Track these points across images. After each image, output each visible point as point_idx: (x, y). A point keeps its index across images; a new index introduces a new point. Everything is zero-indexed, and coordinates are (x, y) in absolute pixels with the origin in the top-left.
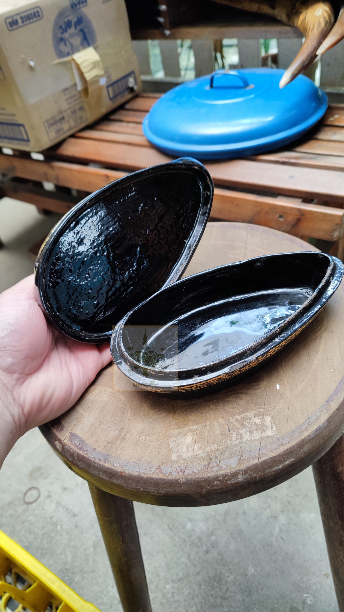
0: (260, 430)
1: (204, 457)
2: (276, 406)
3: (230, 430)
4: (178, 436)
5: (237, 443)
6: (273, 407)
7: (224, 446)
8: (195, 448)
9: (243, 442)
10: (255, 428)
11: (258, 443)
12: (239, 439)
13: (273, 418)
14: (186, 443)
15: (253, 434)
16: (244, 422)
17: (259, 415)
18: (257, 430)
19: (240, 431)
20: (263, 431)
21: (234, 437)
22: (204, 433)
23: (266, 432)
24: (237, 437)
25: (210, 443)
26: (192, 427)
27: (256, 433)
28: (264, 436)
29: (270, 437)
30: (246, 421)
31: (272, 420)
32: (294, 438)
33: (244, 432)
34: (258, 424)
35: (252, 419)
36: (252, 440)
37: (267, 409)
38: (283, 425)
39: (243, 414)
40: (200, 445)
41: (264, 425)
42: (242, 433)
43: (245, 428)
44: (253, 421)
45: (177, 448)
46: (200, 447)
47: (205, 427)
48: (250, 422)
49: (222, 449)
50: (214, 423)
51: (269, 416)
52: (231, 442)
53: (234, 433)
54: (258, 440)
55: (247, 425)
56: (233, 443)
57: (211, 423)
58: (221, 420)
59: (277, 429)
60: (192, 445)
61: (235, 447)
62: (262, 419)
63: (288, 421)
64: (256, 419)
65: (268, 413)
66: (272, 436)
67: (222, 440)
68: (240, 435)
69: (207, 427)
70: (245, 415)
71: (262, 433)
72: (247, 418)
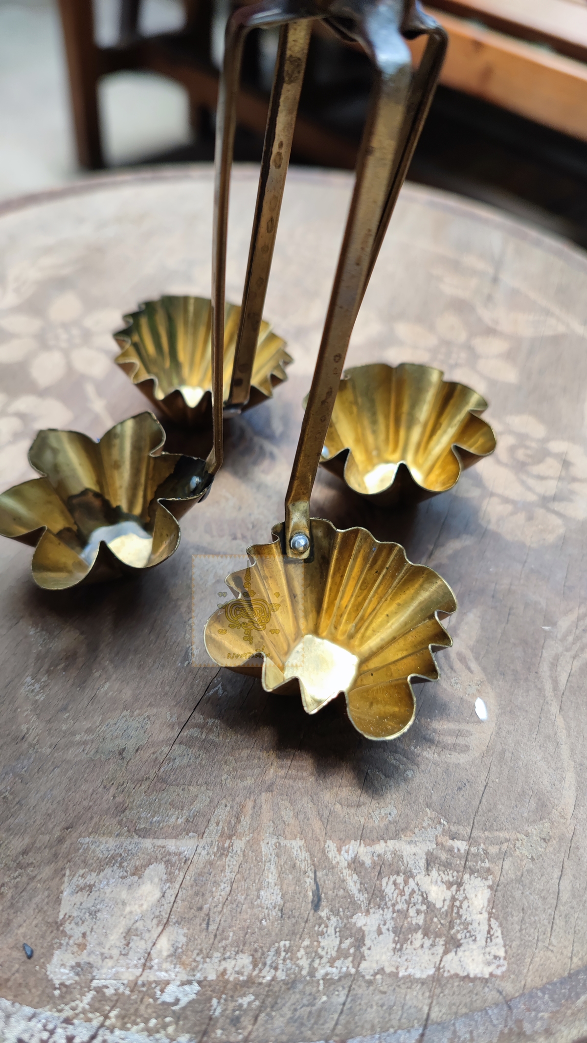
0: (438, 935)
1: (184, 1002)
2: (518, 844)
3: (319, 899)
4: (108, 871)
5: (334, 972)
6: (506, 845)
7: (281, 975)
8: (158, 946)
9: (363, 976)
10: (421, 922)
11: (420, 997)
12: (346, 958)
13: (499, 894)
14: (128, 909)
15: (409, 947)
16: (384, 881)
17: (447, 866)
18: (426, 934)
19: (360, 920)
20: (453, 944)
21: (330, 943)
22: (216, 884)
23: (460, 953)
24: (344, 946)
25: (226, 939)
26: (172, 845)
27: (422, 946)
28: (452, 972)
29: (474, 980)
30: (392, 879)
31: (493, 902)
33: (375, 928)
34: (434, 905)
35: (417, 878)
36: (401, 975)
37: (479, 845)
38: (535, 941)
39: (384, 844)
40: (183, 940)
41: (460, 917)
42: (366, 933)
43: (383, 910)
44: (418, 885)
45: (86, 923)
46: (180, 950)
47: (227, 856)
48: (406, 889)
49: (269, 984)
50: (264, 849)
51: (486, 879)
52: (313, 961)
53: (334, 920)
54: (423, 982)
55: (391, 896)
56: (320, 967)
57: (253, 845)
58: (296, 846)
59: (506, 952)
60: (150, 927)
61: (325, 994)
62: (455, 887)
63: (555, 926)
64: (431, 882)
65: (483, 865)
66: (485, 981)
67: (279, 943)
68: (357, 940)
69: (232, 862)
70: (391, 848)
71: (446, 952)
72: (399, 867)
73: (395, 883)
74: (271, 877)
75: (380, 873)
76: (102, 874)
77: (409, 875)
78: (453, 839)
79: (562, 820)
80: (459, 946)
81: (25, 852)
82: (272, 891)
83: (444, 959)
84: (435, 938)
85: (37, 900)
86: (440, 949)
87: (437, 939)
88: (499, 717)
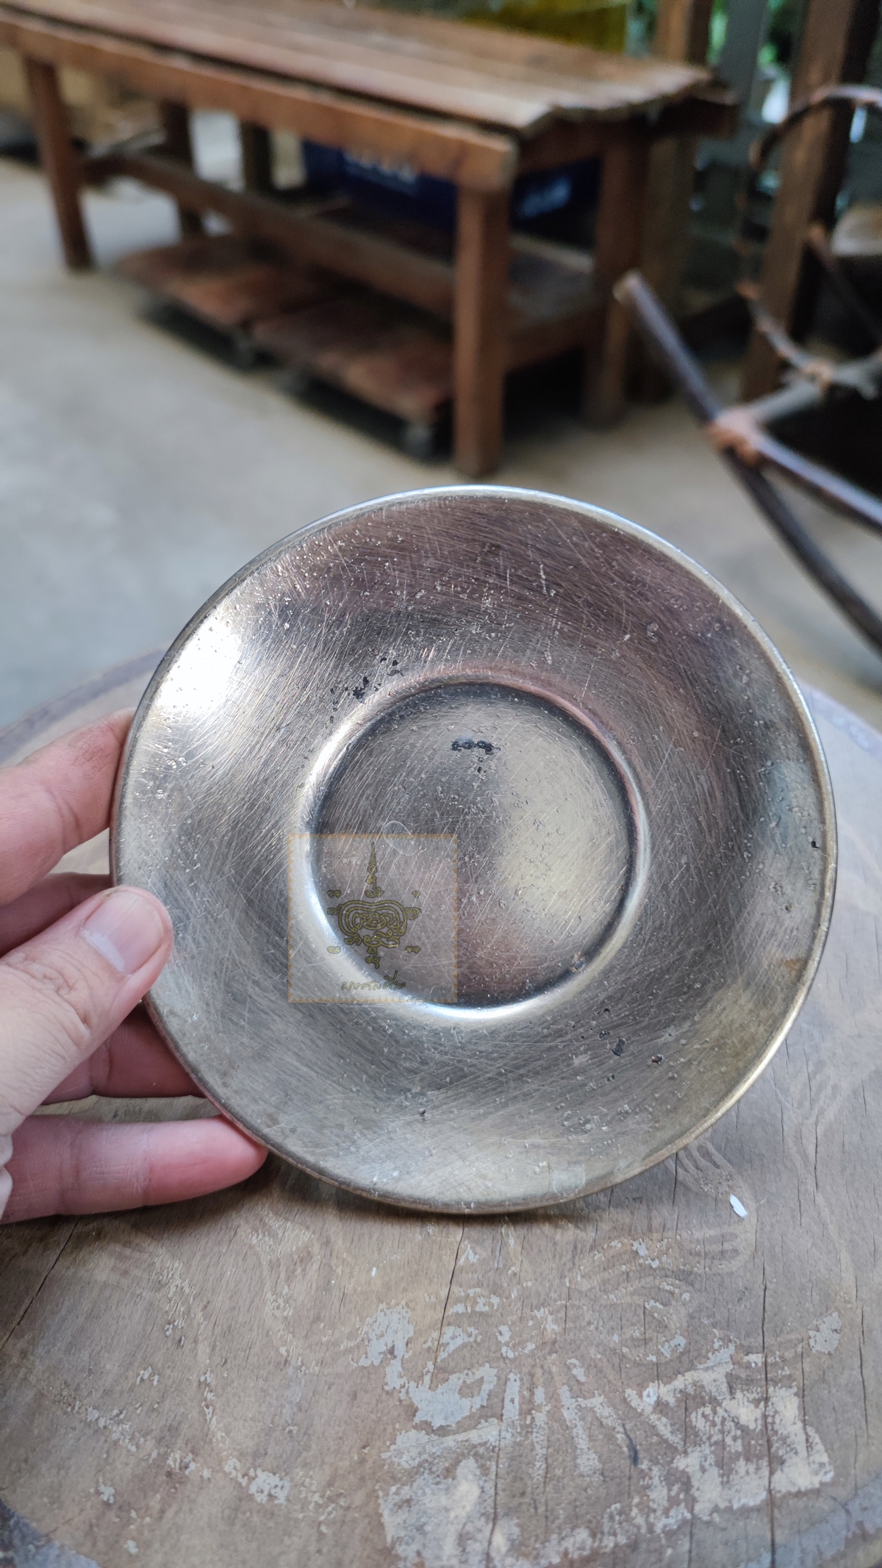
0: (759, 1458)
2: (812, 1342)
3: (636, 1452)
4: (419, 1481)
5: (672, 1522)
6: (800, 1346)
7: (622, 1540)
8: (494, 1544)
9: (700, 1519)
10: (740, 1449)
11: (761, 1524)
12: (678, 1504)
13: (807, 1399)
14: (452, 1515)
15: (735, 1477)
16: (693, 1415)
17: (749, 1382)
18: (748, 1460)
19: (681, 1463)
20: (776, 1462)
21: (659, 1494)
22: (530, 1464)
23: (786, 1469)
24: (673, 1493)
25: (558, 1518)
26: (474, 1436)
27: (747, 1473)
28: (784, 1491)
29: (807, 1493)
30: (700, 1411)
31: (803, 1409)
33: (697, 1467)
34: (748, 1427)
35: (724, 1404)
36: (735, 1507)
37: (775, 1354)
38: (854, 1437)
39: (683, 1378)
40: (516, 1531)
41: (776, 1433)
42: (691, 1474)
43: (700, 1445)
44: (726, 1411)
45: (416, 1540)
46: (517, 1542)
47: (532, 1432)
48: (716, 1419)
49: (613, 1552)
50: (566, 1414)
51: (790, 1387)
52: (648, 1516)
53: (656, 1471)
54: (758, 1509)
55: (702, 1428)
56: (656, 1521)
57: (555, 1416)
58: (597, 1402)
59: (829, 1456)
60: (479, 1527)
61: (669, 1547)
62: (762, 1404)
63: (869, 1419)
64: (738, 1405)
65: (784, 1373)
66: (816, 1492)
67: (610, 1507)
68: (683, 1483)
69: (538, 1438)
70: (690, 1381)
71: (772, 1473)
72: (702, 1398)
73: (704, 1416)
74: (583, 1443)
75: (686, 1410)
76: (415, 1485)
77: (715, 1402)
78: (747, 1355)
79: (849, 1306)
80: (782, 1462)
81: (330, 1484)
82: (587, 1457)
83: (772, 1480)
84: (758, 1461)
85: (358, 1531)
86: (766, 1472)
87: (760, 1462)
88: (757, 1210)
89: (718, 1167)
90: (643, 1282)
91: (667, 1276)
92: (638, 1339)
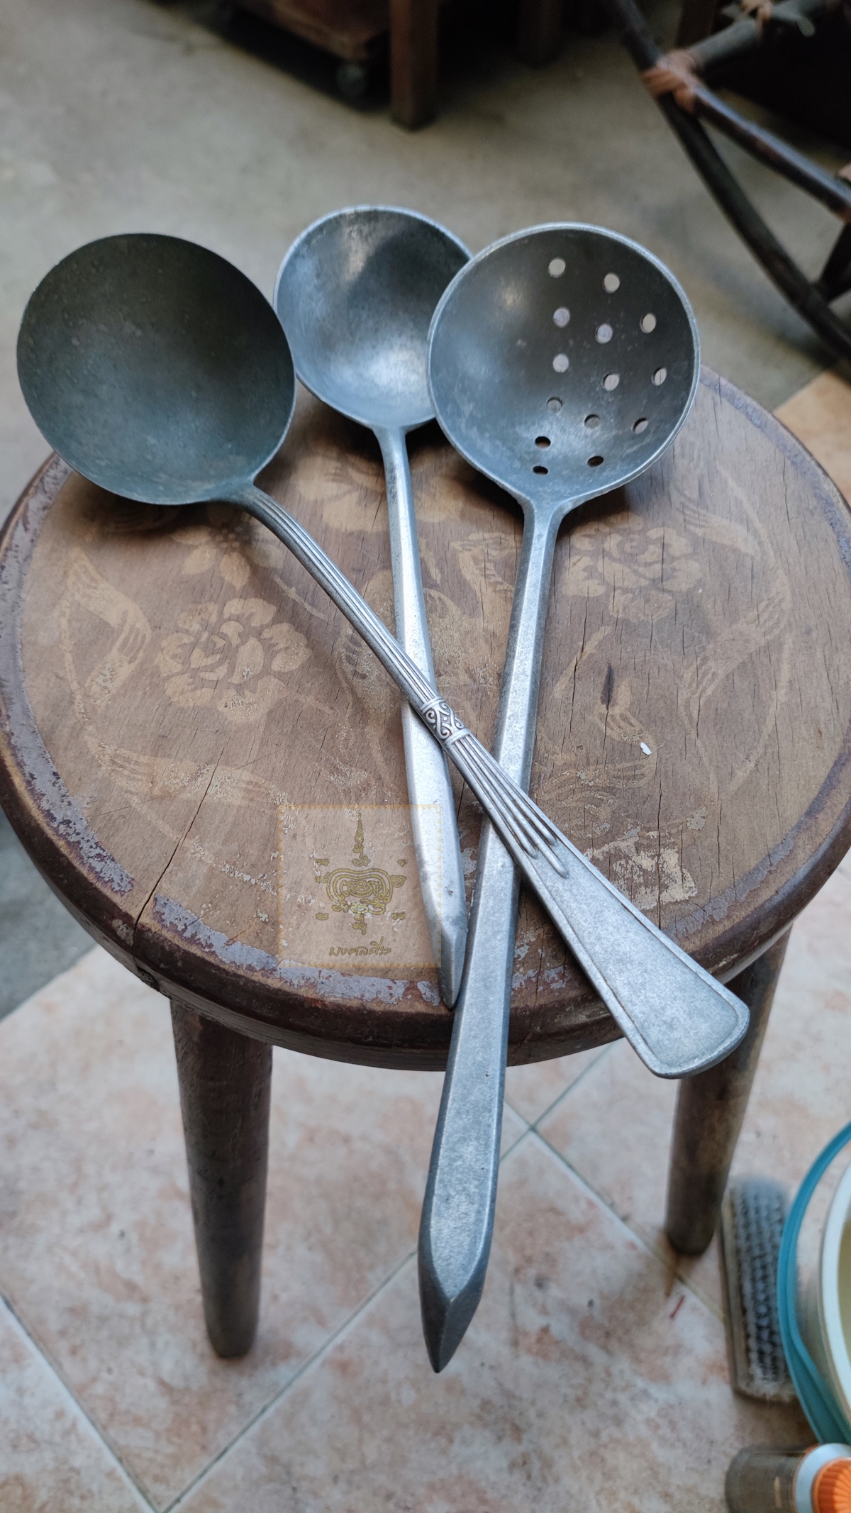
0: (653, 885)
1: (523, 955)
2: (689, 824)
6: (681, 826)
10: (642, 881)
13: (684, 854)
15: (639, 895)
17: (648, 847)
18: (646, 887)
20: (663, 887)
23: (669, 891)
27: (646, 893)
28: (667, 902)
29: (681, 902)
30: (618, 863)
31: (681, 860)
32: (738, 904)
34: (647, 870)
35: (633, 859)
37: (665, 831)
38: (710, 873)
41: (664, 872)
44: (634, 862)
48: (628, 866)
51: (674, 848)
59: (695, 882)
62: (656, 857)
63: (720, 863)
64: (642, 858)
65: (670, 841)
66: (686, 902)
71: (660, 893)
72: (620, 856)
73: (620, 865)
77: (627, 858)
78: (648, 832)
79: (713, 803)
80: (667, 887)
83: (661, 896)
84: (652, 887)
86: (657, 892)
87: (654, 887)
88: (658, 751)
89: (633, 726)
90: (583, 794)
91: (599, 790)
92: (580, 826)
